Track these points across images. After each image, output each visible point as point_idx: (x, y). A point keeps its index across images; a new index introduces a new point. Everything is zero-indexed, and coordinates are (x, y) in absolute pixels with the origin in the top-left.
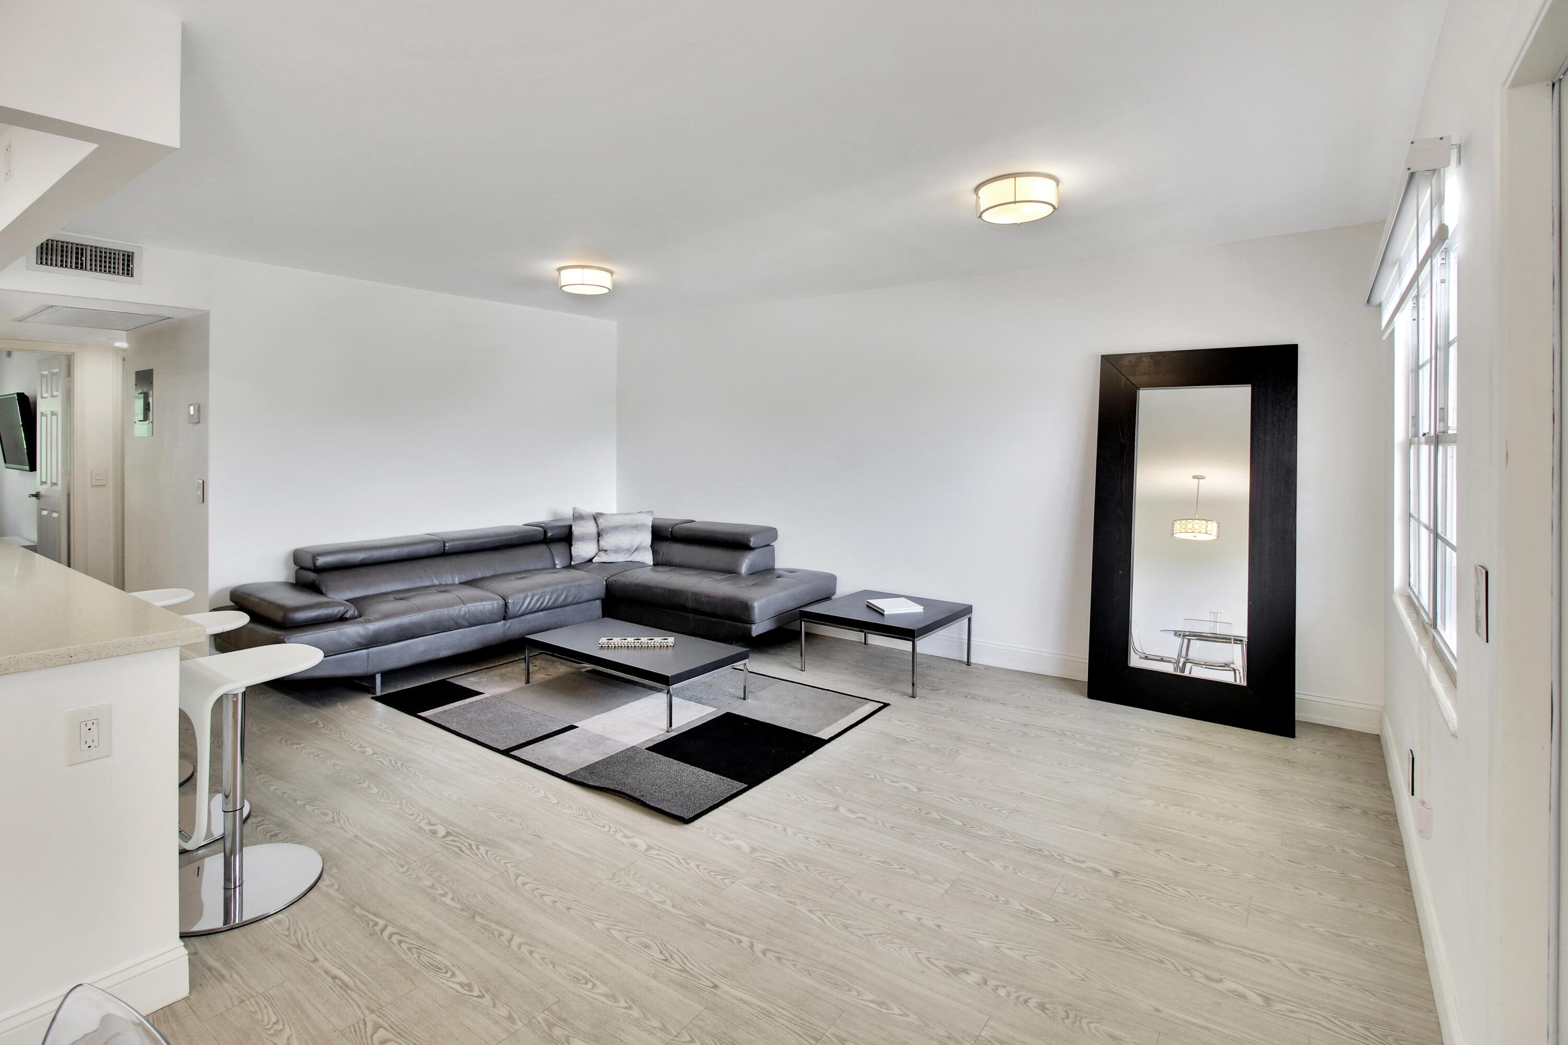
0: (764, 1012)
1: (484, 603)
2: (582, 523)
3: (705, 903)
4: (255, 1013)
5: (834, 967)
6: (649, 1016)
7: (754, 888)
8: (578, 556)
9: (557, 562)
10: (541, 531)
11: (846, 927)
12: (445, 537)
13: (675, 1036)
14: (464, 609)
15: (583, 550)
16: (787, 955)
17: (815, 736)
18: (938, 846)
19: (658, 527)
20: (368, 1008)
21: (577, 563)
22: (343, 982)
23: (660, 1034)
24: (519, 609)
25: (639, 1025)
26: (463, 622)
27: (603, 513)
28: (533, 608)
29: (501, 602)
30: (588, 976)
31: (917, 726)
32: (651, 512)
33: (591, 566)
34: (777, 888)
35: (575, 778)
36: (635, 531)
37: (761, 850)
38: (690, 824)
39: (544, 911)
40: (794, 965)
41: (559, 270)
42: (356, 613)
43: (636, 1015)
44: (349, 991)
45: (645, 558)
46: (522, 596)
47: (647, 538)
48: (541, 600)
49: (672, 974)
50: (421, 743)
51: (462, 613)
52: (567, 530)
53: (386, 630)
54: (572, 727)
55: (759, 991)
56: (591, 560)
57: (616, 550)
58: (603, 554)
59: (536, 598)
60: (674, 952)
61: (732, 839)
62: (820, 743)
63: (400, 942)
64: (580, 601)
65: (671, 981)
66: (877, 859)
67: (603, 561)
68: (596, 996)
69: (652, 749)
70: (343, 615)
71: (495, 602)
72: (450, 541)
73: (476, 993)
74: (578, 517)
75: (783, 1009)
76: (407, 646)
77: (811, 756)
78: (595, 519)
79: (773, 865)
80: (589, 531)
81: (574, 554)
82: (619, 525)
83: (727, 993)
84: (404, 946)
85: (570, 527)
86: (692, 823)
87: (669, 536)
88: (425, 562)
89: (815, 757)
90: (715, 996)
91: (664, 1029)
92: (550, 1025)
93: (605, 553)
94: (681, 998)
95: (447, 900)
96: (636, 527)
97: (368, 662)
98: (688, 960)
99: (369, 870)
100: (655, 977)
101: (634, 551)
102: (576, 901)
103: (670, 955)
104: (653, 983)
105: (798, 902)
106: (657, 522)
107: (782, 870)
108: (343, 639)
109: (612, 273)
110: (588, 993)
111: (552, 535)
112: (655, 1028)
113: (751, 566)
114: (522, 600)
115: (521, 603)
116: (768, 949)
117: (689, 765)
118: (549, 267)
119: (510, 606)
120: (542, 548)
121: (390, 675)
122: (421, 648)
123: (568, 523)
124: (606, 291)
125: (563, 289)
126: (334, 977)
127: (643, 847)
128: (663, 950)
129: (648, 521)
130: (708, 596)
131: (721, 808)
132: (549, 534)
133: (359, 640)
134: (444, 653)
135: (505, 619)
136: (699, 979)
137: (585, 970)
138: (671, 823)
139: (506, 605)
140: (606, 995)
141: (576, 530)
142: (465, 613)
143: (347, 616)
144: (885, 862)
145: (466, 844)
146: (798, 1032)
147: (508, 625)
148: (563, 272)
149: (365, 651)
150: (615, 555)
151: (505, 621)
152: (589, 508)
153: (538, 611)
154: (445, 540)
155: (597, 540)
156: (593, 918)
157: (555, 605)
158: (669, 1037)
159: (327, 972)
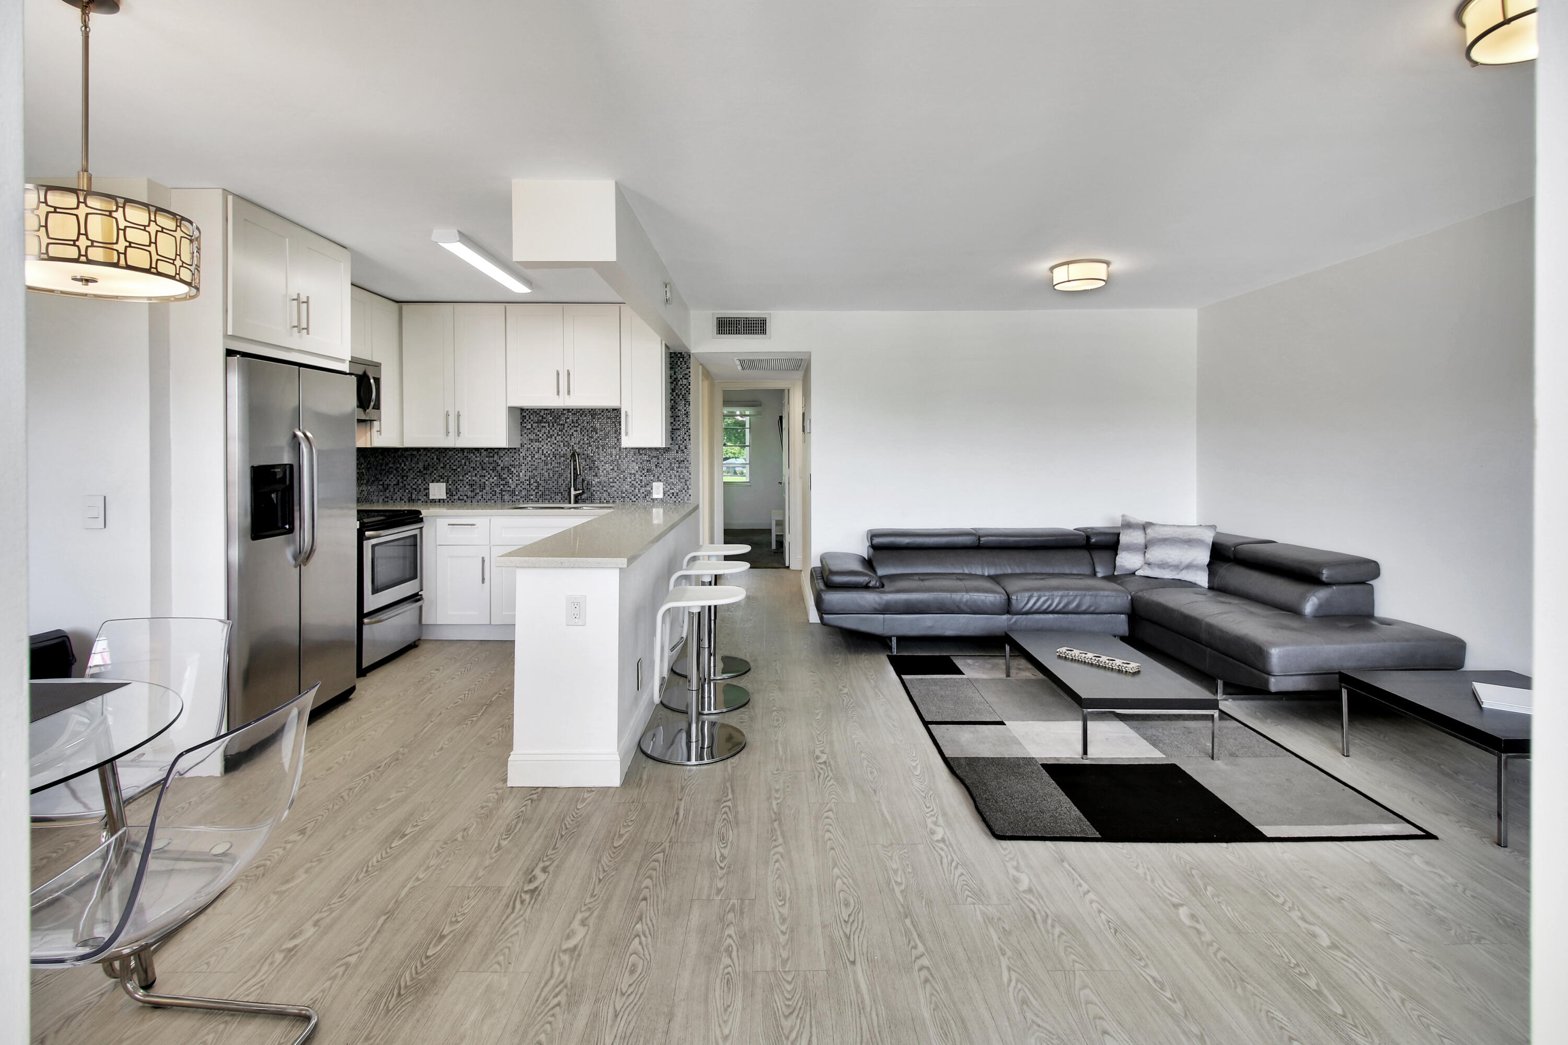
0: (861, 1005)
1: (986, 595)
2: (1129, 531)
3: (929, 903)
4: (631, 811)
5: (963, 1022)
6: (787, 948)
7: (986, 919)
8: (1122, 567)
9: (1098, 569)
10: (1083, 535)
11: (1025, 1002)
12: (981, 533)
13: (785, 972)
14: (966, 597)
15: (1127, 560)
16: (937, 983)
17: (1256, 827)
18: (1261, 1011)
19: (1221, 545)
20: (671, 838)
21: (1120, 573)
22: (677, 819)
23: (779, 961)
24: (1023, 607)
25: (775, 947)
26: (965, 608)
27: (1154, 522)
28: (1039, 608)
29: (1004, 597)
30: (787, 898)
31: (1450, 880)
32: (1214, 527)
33: (1133, 578)
34: (1006, 933)
35: (952, 764)
36: (1186, 546)
37: (1036, 894)
38: (1000, 841)
39: (817, 841)
40: (932, 994)
41: (1052, 269)
42: (878, 584)
43: (781, 940)
44: (674, 825)
45: (1197, 579)
46: (1027, 594)
47: (1204, 557)
48: (1049, 602)
49: (837, 934)
50: (881, 695)
51: (964, 600)
52: (1116, 538)
53: (896, 602)
54: (1002, 723)
55: (878, 989)
56: (1134, 573)
57: (1161, 564)
58: (1147, 568)
59: (1043, 599)
60: (858, 920)
61: (1021, 872)
62: (1255, 836)
63: (725, 813)
64: (1097, 611)
65: (831, 937)
66: (1155, 974)
67: (1146, 575)
68: (776, 912)
69: (1044, 765)
70: (867, 584)
71: (997, 596)
72: (984, 536)
73: (722, 865)
74: (1128, 525)
75: (877, 1015)
76: (917, 619)
77: (1224, 845)
78: (1144, 529)
79: (1030, 914)
80: (1135, 541)
81: (1118, 563)
82: (1168, 537)
83: (855, 973)
84: (724, 816)
85: (1119, 534)
86: (1003, 841)
87: (1232, 557)
88: (959, 552)
89: (1227, 848)
90: (844, 968)
91: (785, 962)
92: (733, 909)
93: (1149, 567)
94: (822, 952)
95: (774, 803)
96: (1190, 542)
97: (884, 625)
98: (860, 933)
99: (759, 763)
100: (824, 927)
101: (1183, 569)
102: (843, 847)
103: (853, 921)
104: (819, 930)
105: (1009, 953)
106: (1221, 540)
107: (1033, 921)
108: (862, 602)
109: (1108, 263)
110: (774, 906)
111: (1096, 542)
112: (781, 956)
113: (1320, 606)
114: (1026, 599)
115: (1025, 602)
116: (929, 968)
117: (1063, 793)
118: (1042, 267)
119: (1014, 602)
120: (1084, 554)
121: (904, 640)
122: (929, 624)
123: (1116, 531)
124: (1103, 283)
125: (1056, 287)
126: (677, 814)
127: (939, 836)
128: (853, 914)
129: (1209, 537)
130: (1221, 631)
131: (1048, 843)
132: (1093, 540)
133: (877, 606)
134: (949, 633)
135: (1008, 612)
136: (849, 949)
137: (791, 893)
138: (984, 832)
139: (1009, 599)
140: (781, 915)
141: (1123, 539)
142: (967, 601)
143: (870, 585)
144: (1160, 982)
145: (826, 774)
146: (864, 1038)
147: (1014, 620)
148: (1055, 271)
149: (882, 616)
150: (1158, 570)
151: (1009, 616)
152: (1139, 517)
153: (1045, 612)
154: (980, 535)
155: (1143, 552)
156: (838, 864)
157: (1065, 610)
158: (780, 967)
159: (678, 808)
